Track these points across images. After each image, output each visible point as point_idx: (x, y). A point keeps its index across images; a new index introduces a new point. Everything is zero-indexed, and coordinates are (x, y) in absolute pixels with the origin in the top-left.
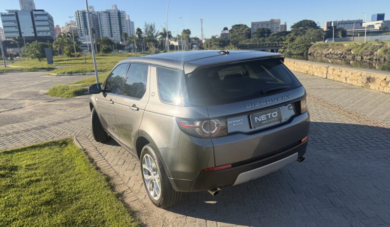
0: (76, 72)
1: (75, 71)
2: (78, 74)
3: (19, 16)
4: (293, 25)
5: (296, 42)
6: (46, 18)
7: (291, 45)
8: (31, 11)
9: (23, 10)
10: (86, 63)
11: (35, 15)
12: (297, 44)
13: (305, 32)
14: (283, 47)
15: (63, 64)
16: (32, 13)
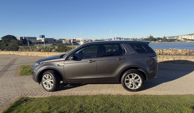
4: (2, 37)
5: (9, 46)
7: (7, 47)
12: (11, 47)
13: (10, 41)
14: (2, 49)
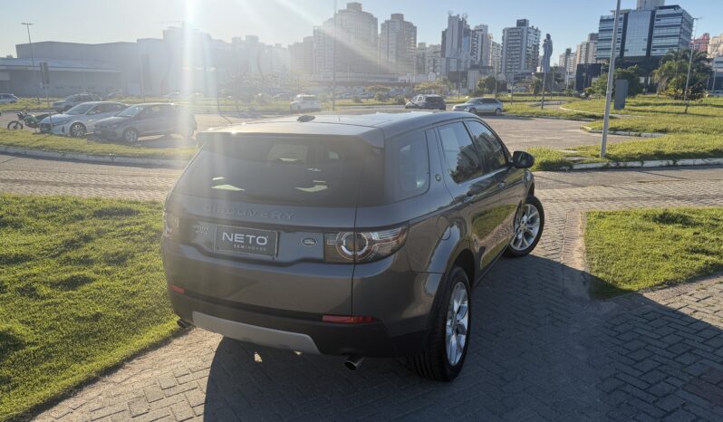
0: (625, 130)
1: (624, 127)
2: (627, 133)
3: (629, 21)
6: (678, 20)
8: (653, 8)
9: (640, 9)
10: (686, 113)
11: (659, 16)
15: (639, 111)
16: (653, 12)
